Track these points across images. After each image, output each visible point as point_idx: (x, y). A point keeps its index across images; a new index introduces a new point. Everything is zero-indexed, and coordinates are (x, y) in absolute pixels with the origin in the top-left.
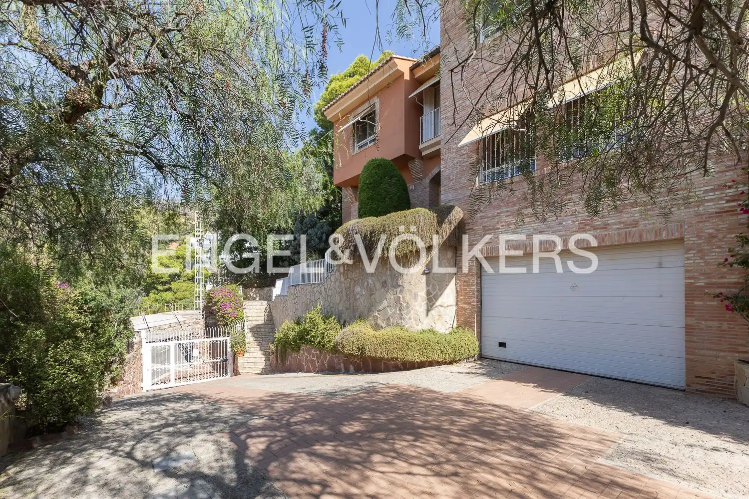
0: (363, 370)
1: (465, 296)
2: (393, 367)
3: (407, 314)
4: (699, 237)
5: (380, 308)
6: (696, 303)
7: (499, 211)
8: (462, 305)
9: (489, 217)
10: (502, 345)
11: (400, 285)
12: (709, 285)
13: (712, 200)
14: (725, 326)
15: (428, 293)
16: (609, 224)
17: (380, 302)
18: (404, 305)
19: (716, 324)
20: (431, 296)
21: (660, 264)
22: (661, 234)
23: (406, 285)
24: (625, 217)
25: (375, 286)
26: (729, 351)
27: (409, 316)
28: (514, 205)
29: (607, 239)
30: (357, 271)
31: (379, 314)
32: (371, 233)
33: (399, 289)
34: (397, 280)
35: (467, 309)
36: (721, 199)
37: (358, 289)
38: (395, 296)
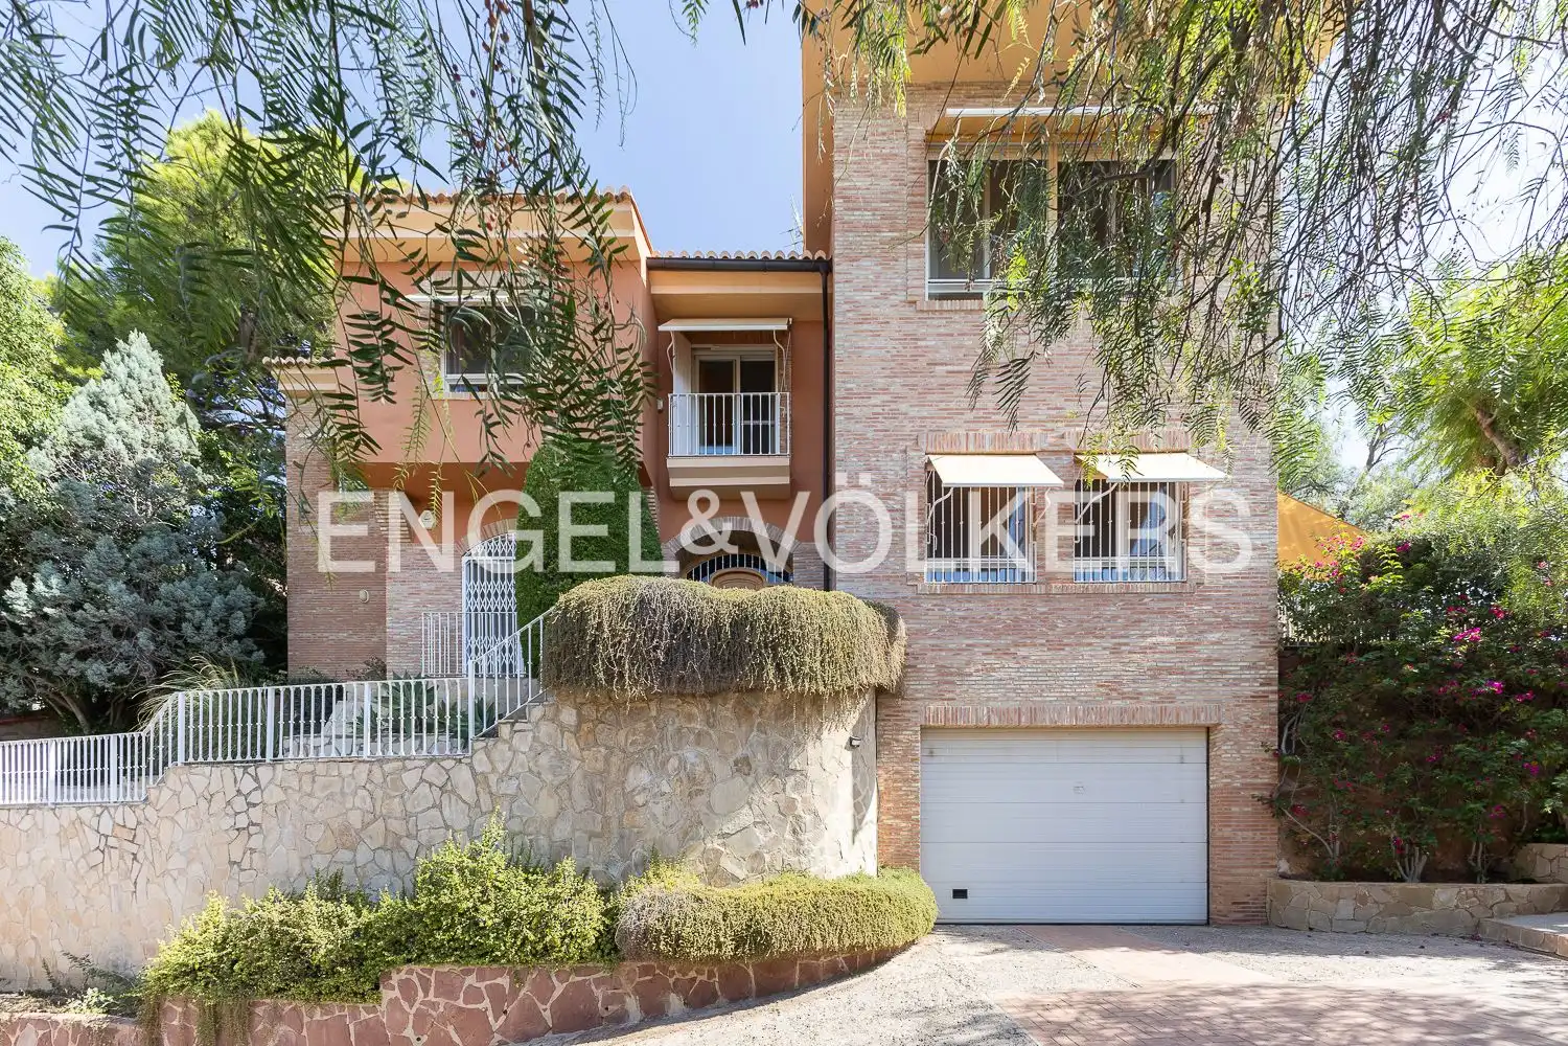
0: (722, 1000)
1: (895, 802)
2: (827, 971)
3: (815, 841)
4: (1236, 724)
5: (728, 828)
6: (1233, 809)
7: (970, 642)
8: (889, 822)
9: (951, 650)
10: (960, 894)
11: (795, 771)
12: (1245, 787)
13: (1247, 680)
14: (1258, 836)
15: (856, 793)
16: (1141, 694)
17: (730, 812)
18: (808, 818)
19: (1250, 834)
20: (860, 799)
21: (1182, 757)
22: (1199, 718)
23: (813, 771)
24: (1160, 687)
25: (708, 770)
26: (1262, 867)
27: (819, 845)
28: (998, 635)
29: (1138, 716)
30: (641, 726)
31: (724, 844)
32: (735, 624)
33: (791, 781)
34: (787, 757)
35: (901, 829)
36: (1255, 679)
37: (639, 777)
38: (781, 797)
